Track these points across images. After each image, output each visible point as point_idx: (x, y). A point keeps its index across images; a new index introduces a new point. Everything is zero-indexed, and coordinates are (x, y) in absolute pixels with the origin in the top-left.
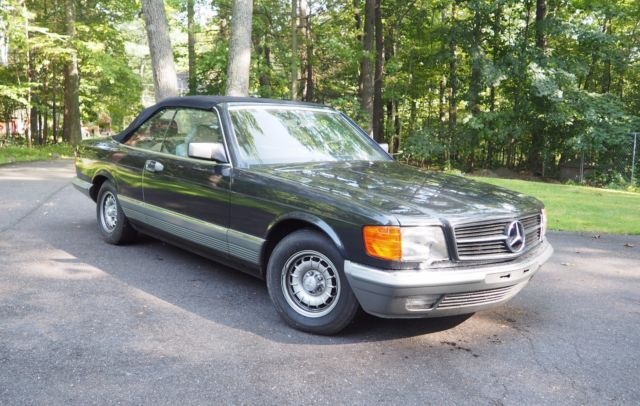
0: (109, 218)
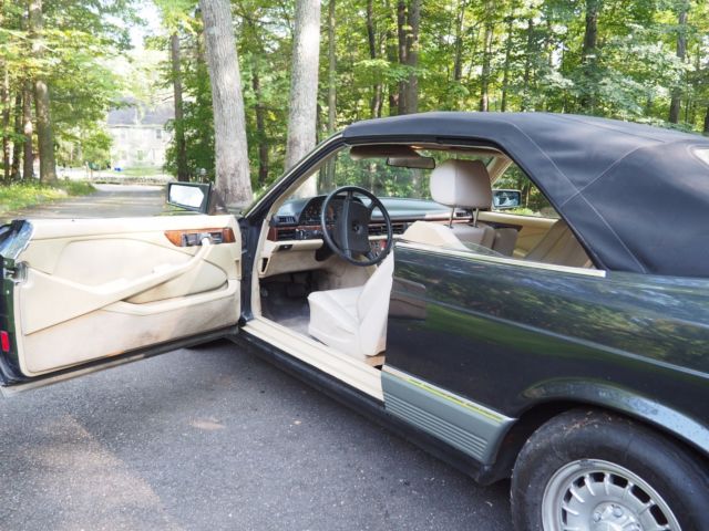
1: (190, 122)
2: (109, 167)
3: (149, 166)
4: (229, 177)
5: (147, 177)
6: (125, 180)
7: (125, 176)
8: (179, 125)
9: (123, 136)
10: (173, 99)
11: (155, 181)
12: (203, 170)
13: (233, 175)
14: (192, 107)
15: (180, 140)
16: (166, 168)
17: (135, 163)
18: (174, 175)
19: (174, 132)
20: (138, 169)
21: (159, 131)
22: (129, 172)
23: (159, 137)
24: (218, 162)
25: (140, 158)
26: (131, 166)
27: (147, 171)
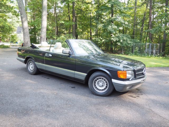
0: (31, 68)
26: (20, 42)
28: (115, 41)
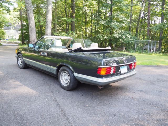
1: (24, 29)
2: (5, 39)
3: (15, 39)
4: (32, 42)
5: (14, 42)
6: (9, 42)
7: (9, 41)
8: (22, 30)
9: (8, 32)
10: (20, 23)
11: (16, 42)
12: (27, 40)
13: (33, 41)
14: (25, 26)
15: (22, 33)
16: (19, 40)
17: (11, 38)
18: (21, 41)
19: (21, 31)
20: (12, 40)
21: (17, 31)
22: (10, 40)
23: (17, 32)
24: (30, 39)
25: (12, 37)
26: (10, 39)
27: (14, 40)
28: (118, 37)
